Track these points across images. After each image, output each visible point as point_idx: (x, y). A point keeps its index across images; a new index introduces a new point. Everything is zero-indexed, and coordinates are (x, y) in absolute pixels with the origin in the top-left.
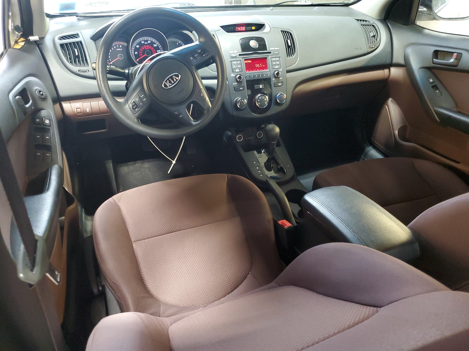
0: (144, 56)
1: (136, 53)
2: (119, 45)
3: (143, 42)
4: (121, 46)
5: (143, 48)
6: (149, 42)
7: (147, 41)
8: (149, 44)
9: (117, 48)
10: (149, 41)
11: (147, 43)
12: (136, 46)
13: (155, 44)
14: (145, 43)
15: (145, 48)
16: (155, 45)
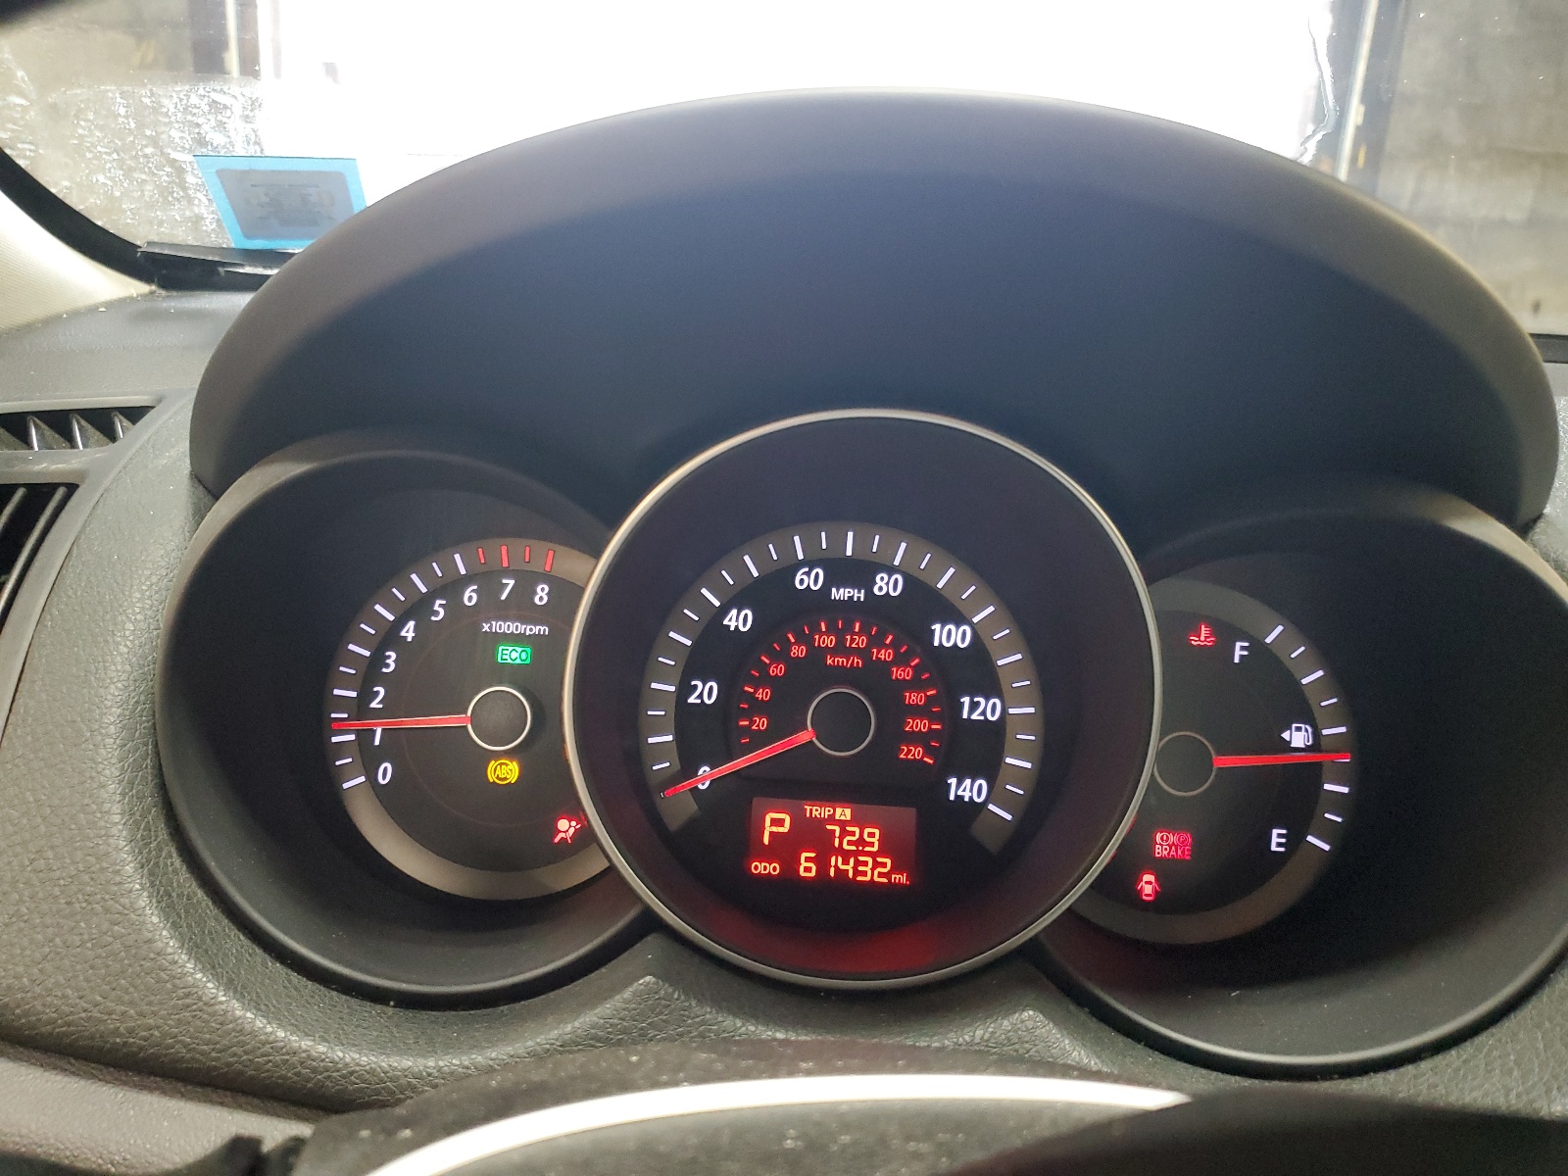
0: (778, 747)
1: (706, 692)
2: (527, 582)
3: (809, 580)
4: (542, 594)
5: (798, 651)
6: (886, 585)
7: (860, 571)
8: (877, 606)
9: (492, 607)
10: (891, 570)
11: (859, 595)
12: (724, 611)
13: (959, 619)
14: (840, 594)
15: (817, 654)
16: (949, 636)
